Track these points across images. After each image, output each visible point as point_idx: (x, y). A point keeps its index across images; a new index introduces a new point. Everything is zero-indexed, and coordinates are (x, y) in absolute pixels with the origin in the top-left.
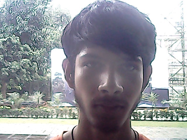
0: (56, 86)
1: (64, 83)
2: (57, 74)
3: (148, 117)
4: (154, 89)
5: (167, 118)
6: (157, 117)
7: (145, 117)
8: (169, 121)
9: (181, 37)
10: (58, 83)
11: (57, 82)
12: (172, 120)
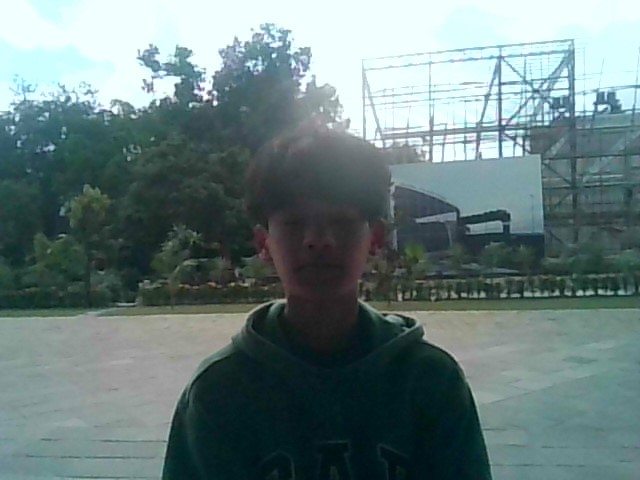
3: (515, 293)
4: (515, 237)
5: (553, 291)
6: (533, 292)
7: (509, 293)
8: (557, 297)
12: (562, 296)
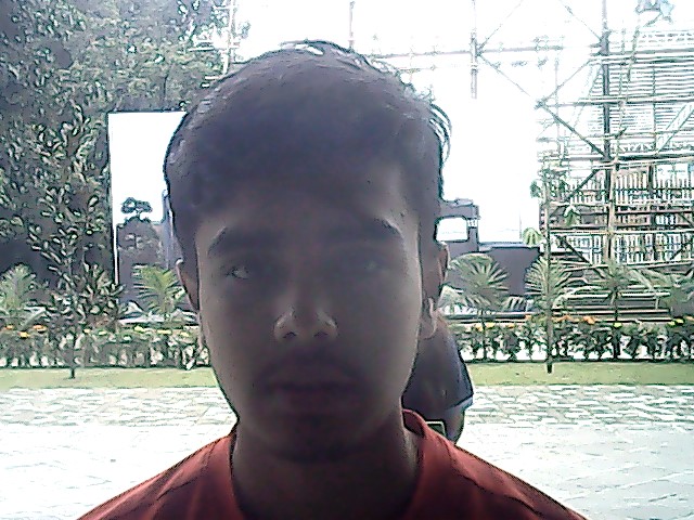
0: (132, 248)
1: (157, 238)
2: (132, 205)
4: (488, 249)
9: (598, 49)
10: (138, 239)
11: (132, 237)
